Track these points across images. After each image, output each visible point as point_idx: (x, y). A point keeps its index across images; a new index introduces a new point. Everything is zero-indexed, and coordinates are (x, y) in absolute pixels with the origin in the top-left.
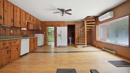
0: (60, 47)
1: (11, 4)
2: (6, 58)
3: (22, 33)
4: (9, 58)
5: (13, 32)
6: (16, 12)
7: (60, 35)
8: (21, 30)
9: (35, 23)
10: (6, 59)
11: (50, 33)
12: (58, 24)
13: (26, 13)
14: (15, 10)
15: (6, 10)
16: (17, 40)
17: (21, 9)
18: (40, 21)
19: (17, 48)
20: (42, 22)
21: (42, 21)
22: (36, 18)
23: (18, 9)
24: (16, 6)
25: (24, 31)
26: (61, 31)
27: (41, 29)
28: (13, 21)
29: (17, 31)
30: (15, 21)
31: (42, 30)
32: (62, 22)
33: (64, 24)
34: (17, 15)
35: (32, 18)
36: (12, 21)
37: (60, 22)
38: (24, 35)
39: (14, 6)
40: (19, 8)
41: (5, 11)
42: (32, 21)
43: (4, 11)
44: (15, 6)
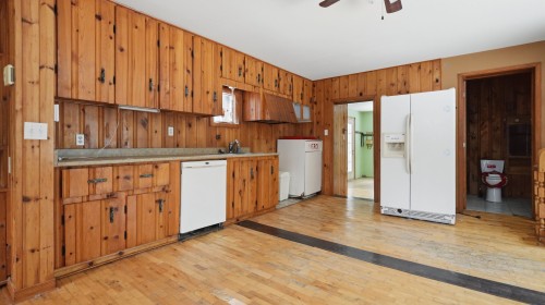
0: (398, 216)
1: (148, 20)
2: (106, 238)
3: (218, 137)
4: (117, 237)
5: (178, 132)
6: (172, 48)
7: (399, 146)
8: (210, 123)
9: (274, 89)
10: (104, 242)
11: (367, 135)
12: (394, 81)
13: (221, 50)
14: (165, 43)
15: (125, 46)
16: (157, 167)
17: (194, 36)
18: (304, 79)
19: (159, 201)
20: (314, 83)
21: (313, 78)
22: (279, 69)
23: (181, 34)
24: (170, 25)
25: (227, 130)
26: (408, 120)
27: (307, 115)
28: (154, 87)
29: (195, 127)
30: (166, 86)
31: (312, 123)
32: (419, 65)
33: (437, 76)
34: (174, 63)
35: (253, 70)
36: (150, 89)
37: (410, 65)
38: (224, 146)
39: (162, 25)
40: (185, 31)
41: (122, 50)
42: (255, 82)
43: (118, 51)
44: (165, 27)
